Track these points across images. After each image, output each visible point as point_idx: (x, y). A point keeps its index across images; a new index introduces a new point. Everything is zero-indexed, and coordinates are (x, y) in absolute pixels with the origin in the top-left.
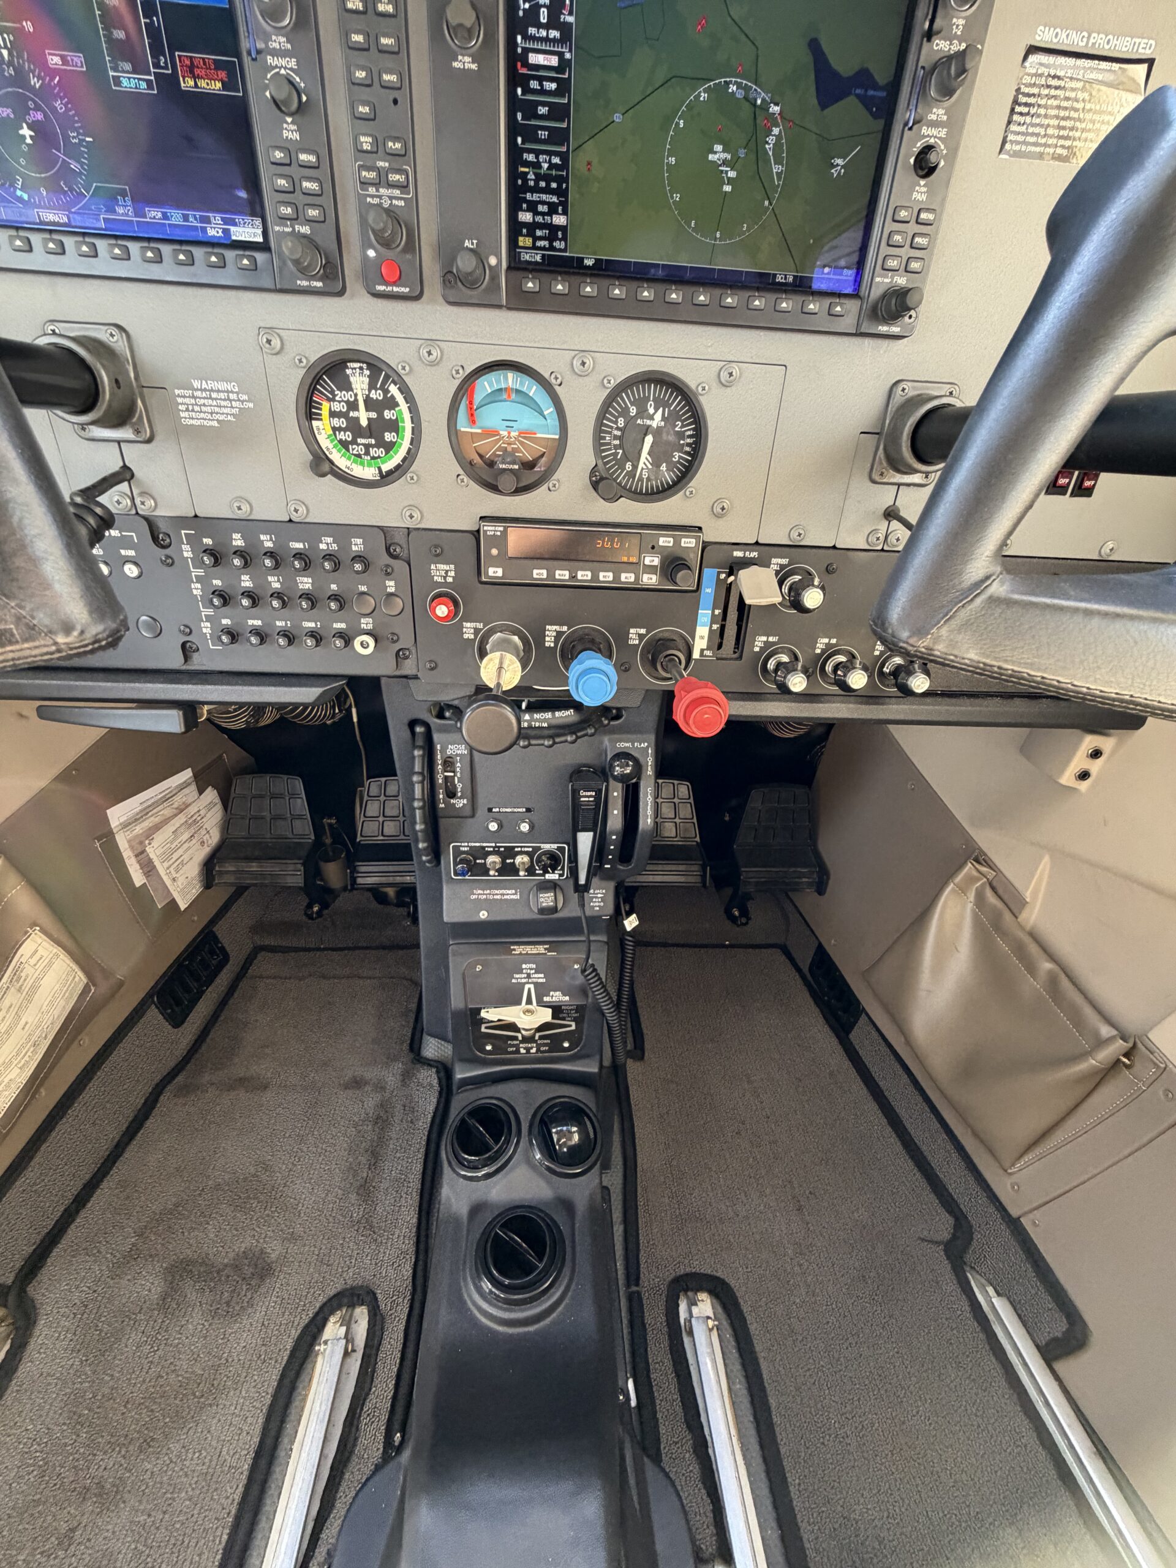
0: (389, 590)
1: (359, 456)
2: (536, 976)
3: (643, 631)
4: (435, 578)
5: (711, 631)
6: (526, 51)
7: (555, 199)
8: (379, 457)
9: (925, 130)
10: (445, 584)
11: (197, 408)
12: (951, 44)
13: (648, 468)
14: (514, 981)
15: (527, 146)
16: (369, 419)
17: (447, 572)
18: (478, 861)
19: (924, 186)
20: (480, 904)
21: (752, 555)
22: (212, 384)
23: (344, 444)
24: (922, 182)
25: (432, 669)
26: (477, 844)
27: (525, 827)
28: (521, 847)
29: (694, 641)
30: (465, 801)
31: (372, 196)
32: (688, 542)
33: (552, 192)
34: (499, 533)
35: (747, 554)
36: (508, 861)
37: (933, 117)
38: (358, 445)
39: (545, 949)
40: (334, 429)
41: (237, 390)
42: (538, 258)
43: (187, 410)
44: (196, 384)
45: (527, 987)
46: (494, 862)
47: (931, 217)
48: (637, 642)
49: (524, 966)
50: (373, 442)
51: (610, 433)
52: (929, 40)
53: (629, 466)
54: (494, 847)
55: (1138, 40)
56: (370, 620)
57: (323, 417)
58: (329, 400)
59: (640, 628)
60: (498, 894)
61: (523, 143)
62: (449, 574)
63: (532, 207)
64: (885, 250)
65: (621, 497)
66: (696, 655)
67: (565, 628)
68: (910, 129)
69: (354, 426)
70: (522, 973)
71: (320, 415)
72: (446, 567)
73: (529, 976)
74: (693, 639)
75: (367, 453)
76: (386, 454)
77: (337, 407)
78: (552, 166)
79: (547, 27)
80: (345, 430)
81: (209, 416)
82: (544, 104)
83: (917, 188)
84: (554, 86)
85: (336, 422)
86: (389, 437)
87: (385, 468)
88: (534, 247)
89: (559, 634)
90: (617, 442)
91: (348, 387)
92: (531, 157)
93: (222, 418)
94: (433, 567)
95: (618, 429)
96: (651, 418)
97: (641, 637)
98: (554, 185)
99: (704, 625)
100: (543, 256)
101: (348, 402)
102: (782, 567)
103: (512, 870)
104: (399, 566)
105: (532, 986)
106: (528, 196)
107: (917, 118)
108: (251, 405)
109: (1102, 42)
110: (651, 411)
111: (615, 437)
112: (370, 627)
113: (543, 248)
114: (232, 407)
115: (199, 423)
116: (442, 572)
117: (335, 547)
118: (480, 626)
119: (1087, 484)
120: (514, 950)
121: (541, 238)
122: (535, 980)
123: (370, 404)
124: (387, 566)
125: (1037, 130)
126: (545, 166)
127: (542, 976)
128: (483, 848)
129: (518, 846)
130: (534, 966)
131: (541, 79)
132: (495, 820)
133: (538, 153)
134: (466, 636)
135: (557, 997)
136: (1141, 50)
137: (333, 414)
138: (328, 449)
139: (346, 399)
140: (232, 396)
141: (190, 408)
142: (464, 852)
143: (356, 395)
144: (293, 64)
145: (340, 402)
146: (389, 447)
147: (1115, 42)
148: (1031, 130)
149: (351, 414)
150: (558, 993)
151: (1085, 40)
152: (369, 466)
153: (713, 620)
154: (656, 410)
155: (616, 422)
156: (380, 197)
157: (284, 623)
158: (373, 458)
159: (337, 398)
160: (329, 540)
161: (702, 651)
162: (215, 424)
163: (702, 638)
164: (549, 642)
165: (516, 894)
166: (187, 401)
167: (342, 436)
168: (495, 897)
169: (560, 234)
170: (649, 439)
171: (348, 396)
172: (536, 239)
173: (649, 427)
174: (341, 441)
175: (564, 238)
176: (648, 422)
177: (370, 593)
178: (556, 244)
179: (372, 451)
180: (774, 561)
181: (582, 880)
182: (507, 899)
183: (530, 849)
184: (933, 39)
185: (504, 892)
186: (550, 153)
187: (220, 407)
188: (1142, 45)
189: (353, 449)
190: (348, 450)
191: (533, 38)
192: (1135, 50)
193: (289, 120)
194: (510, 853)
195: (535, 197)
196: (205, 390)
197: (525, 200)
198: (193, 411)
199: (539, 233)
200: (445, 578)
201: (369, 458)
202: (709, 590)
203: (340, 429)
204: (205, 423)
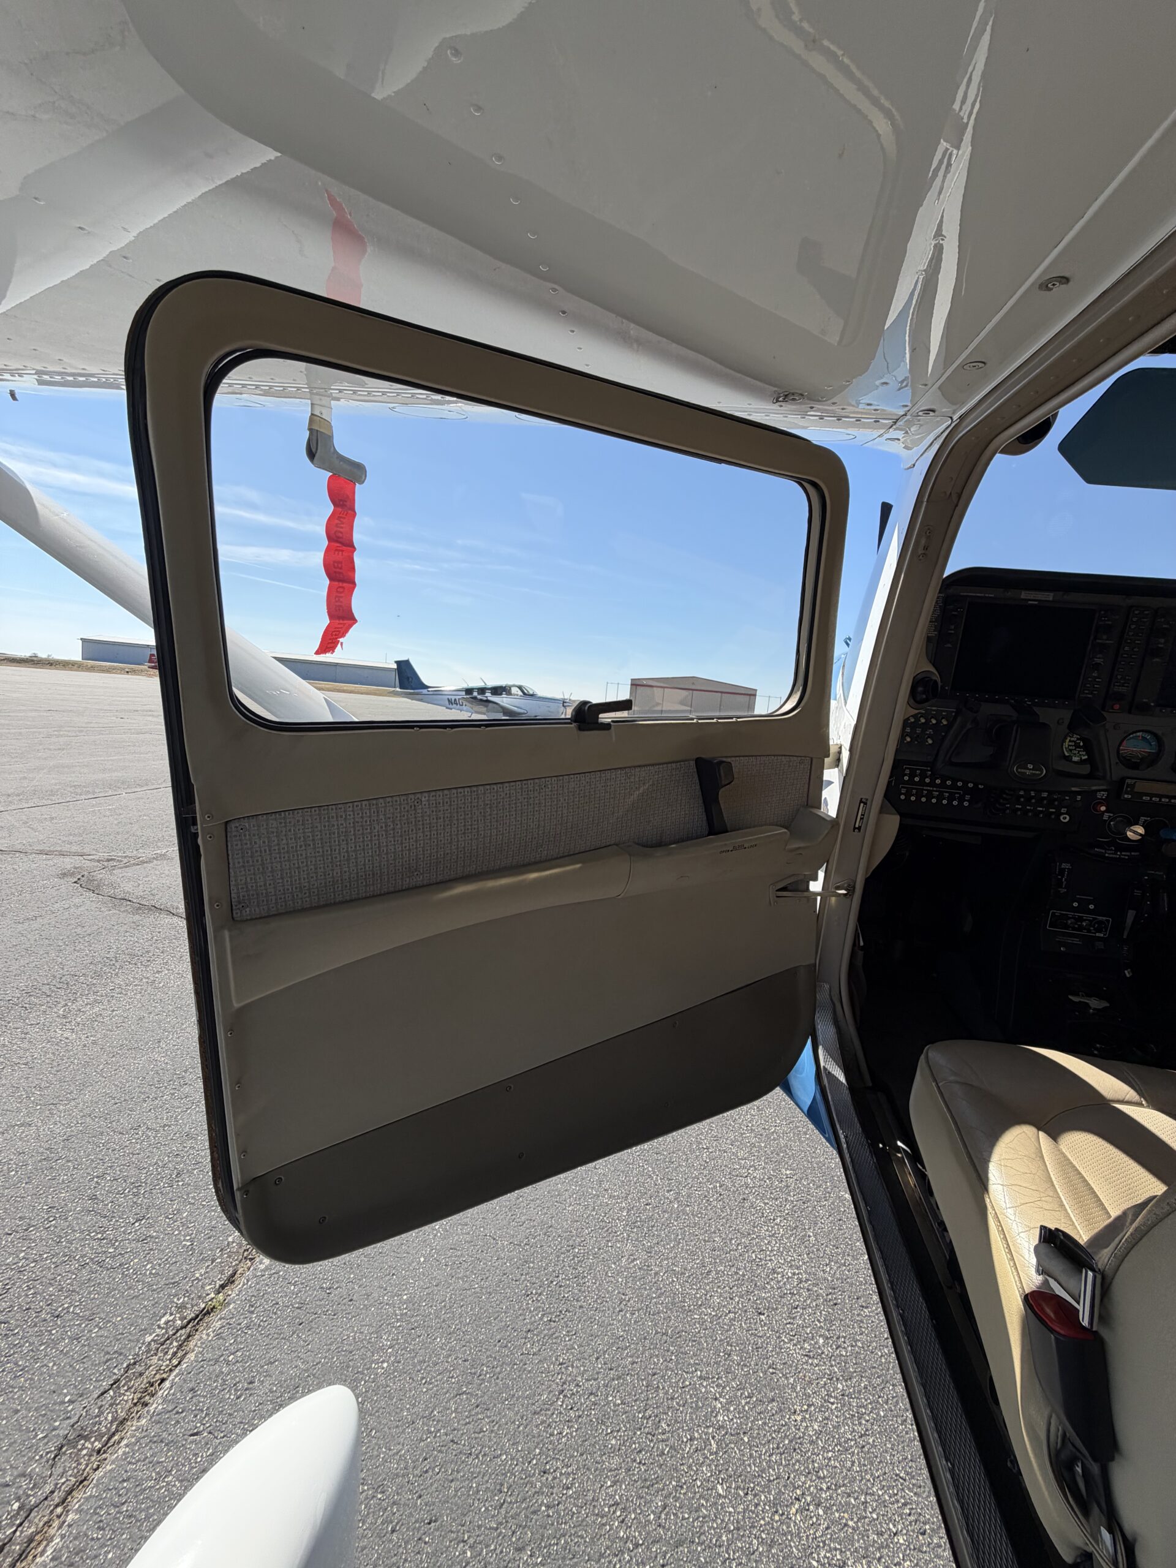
10: (1102, 799)
27: (1092, 907)
62: (1104, 795)
67: (1149, 819)
77: (1073, 739)
85: (1070, 744)
89: (1145, 821)
116: (1101, 795)
118: (1111, 815)
132: (1077, 901)
167: (1071, 748)
181: (1125, 936)
194: (1081, 919)
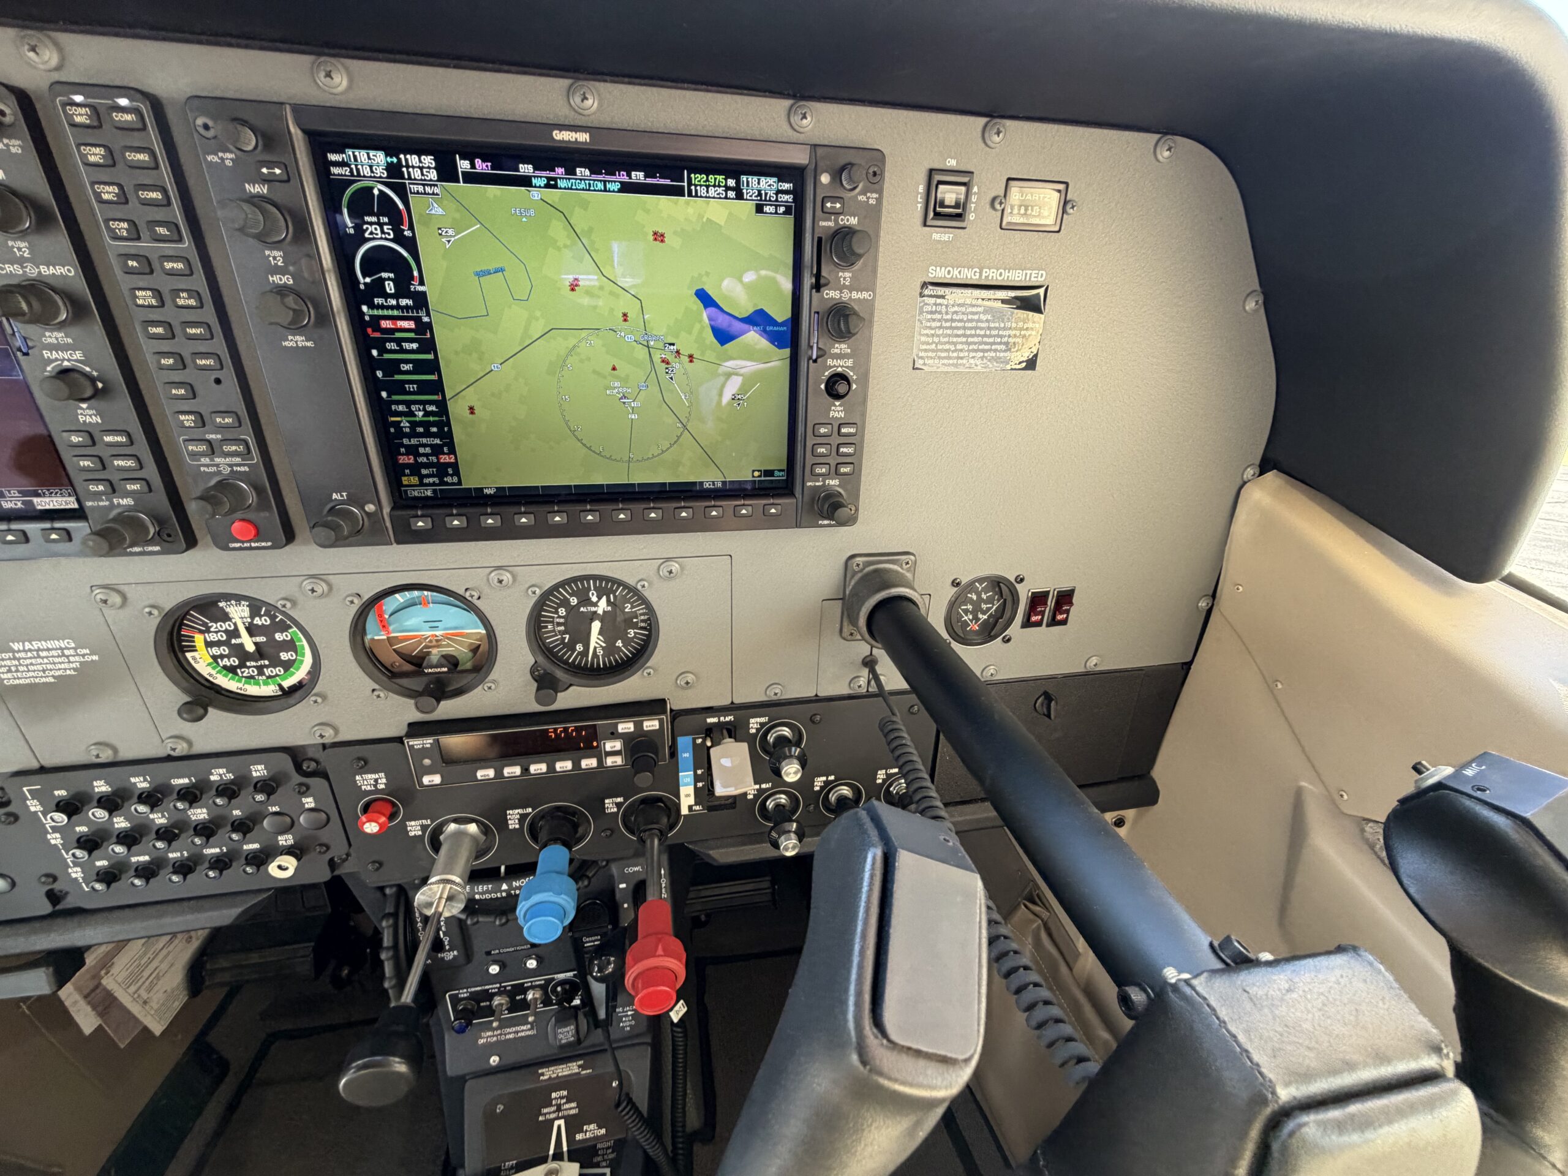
0: (307, 806)
1: (252, 677)
2: (567, 1106)
3: (620, 800)
4: (363, 788)
5: (696, 788)
6: (376, 319)
7: (437, 441)
8: (277, 675)
9: (830, 362)
10: (377, 791)
11: (21, 668)
12: (841, 293)
13: (601, 646)
14: (541, 1118)
15: (395, 397)
16: (256, 644)
17: (376, 780)
18: (482, 1004)
19: (840, 405)
20: (491, 1049)
21: (728, 719)
22: (36, 645)
23: (232, 670)
24: (837, 403)
25: (377, 869)
26: (479, 989)
27: (532, 964)
28: (531, 982)
29: (679, 800)
30: (455, 953)
31: (207, 466)
32: (651, 724)
33: (434, 435)
34: (428, 746)
35: (722, 719)
36: (518, 998)
37: (837, 351)
38: (248, 668)
39: (579, 1066)
40: (215, 658)
41: (73, 645)
42: (429, 493)
43: (9, 671)
44: (16, 646)
45: (557, 1123)
46: (501, 1005)
47: (852, 430)
48: (615, 810)
49: (554, 1095)
50: (267, 662)
51: (552, 622)
52: (818, 291)
53: (579, 647)
54: (499, 988)
55: (1029, 272)
56: (290, 837)
57: (198, 648)
58: (201, 632)
59: (617, 797)
60: (510, 1034)
61: (389, 396)
62: (379, 781)
63: (413, 450)
64: (810, 460)
65: (571, 685)
66: (684, 811)
67: (530, 810)
68: (815, 361)
69: (239, 651)
70: (551, 1105)
71: (194, 646)
72: (377, 776)
73: (559, 1108)
74: (679, 798)
75: (261, 673)
76: (285, 671)
77: (212, 637)
78: (427, 414)
79: (396, 296)
80: (228, 657)
81: (41, 674)
82: (407, 361)
83: (833, 408)
84: (415, 346)
85: (215, 651)
86: (284, 656)
87: (286, 684)
88: (422, 484)
89: (523, 818)
90: (562, 628)
91: (226, 617)
92: (401, 408)
93: (58, 673)
94: (358, 778)
95: (560, 617)
96: (595, 605)
97: (619, 805)
98: (434, 430)
99: (687, 784)
100: (434, 491)
101: (226, 631)
102: (762, 725)
103: (525, 1005)
104: (316, 782)
105: (562, 1122)
106: (405, 441)
107: (820, 353)
108: (95, 658)
109: (994, 275)
110: (594, 599)
111: (559, 624)
112: (291, 842)
113: (434, 484)
114: (69, 662)
115: (28, 681)
116: (370, 781)
117: (230, 776)
118: (427, 822)
119: (1060, 617)
120: (543, 1074)
121: (428, 476)
122: (566, 1113)
123: (251, 630)
124: (301, 784)
125: (947, 347)
126: (421, 414)
127: (573, 1105)
128: (488, 990)
129: (527, 982)
130: (565, 1093)
131: (399, 341)
132: (495, 962)
133: (408, 404)
134: (412, 834)
135: (592, 1131)
136: (1033, 279)
137: (209, 644)
138: (211, 675)
139: (224, 629)
140: (66, 652)
141: (13, 669)
142: (464, 999)
143: (235, 624)
144: (78, 355)
145: (216, 632)
146: (288, 666)
147: (1007, 274)
148: (940, 347)
149: (233, 641)
150: (592, 1126)
151: (978, 274)
152: (266, 684)
153: (697, 779)
154: (600, 598)
155: (557, 612)
156: (217, 465)
157: (179, 854)
158: (269, 677)
159: (212, 629)
160: (222, 771)
161: (690, 808)
162: (52, 680)
163: (688, 796)
164: (513, 824)
165: (532, 1028)
166: (8, 663)
167: (226, 662)
168: (508, 1037)
169: (450, 471)
170: (596, 626)
171: (226, 626)
172: (422, 477)
173: (595, 612)
174: (225, 667)
175: (457, 473)
176: (593, 609)
177: (283, 811)
178: (448, 479)
179: (267, 672)
180: (752, 721)
181: (602, 1014)
182: (522, 1037)
183: (543, 982)
184: (822, 289)
185: (518, 1028)
186: (424, 403)
187: (54, 663)
188: (1033, 275)
189: (242, 673)
190: (237, 674)
191: (382, 307)
192: (1028, 279)
193: (84, 406)
194: (522, 989)
195: (414, 441)
196: (30, 650)
197: (402, 445)
198: (17, 671)
199: (424, 472)
200: (375, 786)
201: (264, 678)
202: (686, 755)
203: (222, 657)
204: (37, 680)
